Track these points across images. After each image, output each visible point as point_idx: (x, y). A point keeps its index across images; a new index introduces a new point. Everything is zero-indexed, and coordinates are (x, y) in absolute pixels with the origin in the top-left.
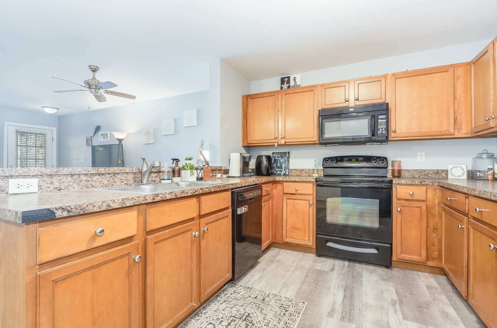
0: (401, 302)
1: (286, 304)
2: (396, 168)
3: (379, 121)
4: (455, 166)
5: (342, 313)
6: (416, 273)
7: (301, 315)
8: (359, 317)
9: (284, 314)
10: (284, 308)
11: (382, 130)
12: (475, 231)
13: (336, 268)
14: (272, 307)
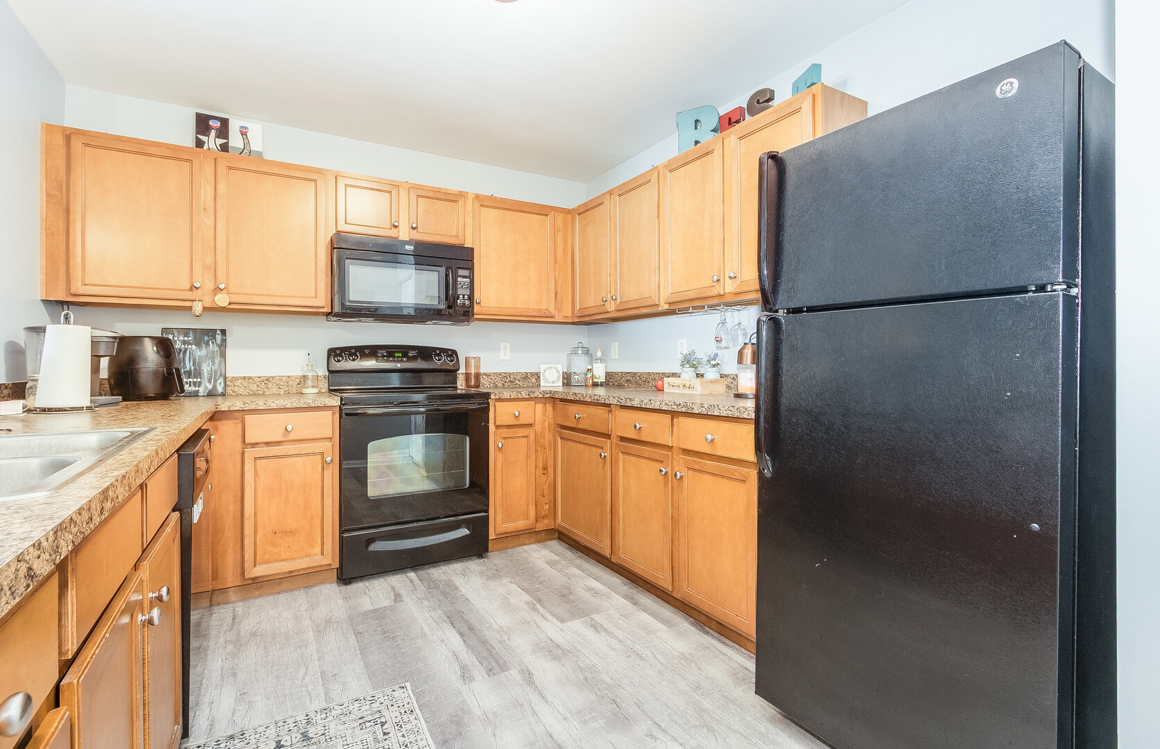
0: (540, 601)
1: (369, 712)
2: (473, 371)
3: (459, 279)
4: (549, 366)
5: (482, 664)
6: (520, 549)
7: (418, 710)
8: (510, 654)
9: (385, 734)
10: (372, 723)
11: (464, 297)
12: (626, 457)
13: (403, 592)
14: (344, 739)
